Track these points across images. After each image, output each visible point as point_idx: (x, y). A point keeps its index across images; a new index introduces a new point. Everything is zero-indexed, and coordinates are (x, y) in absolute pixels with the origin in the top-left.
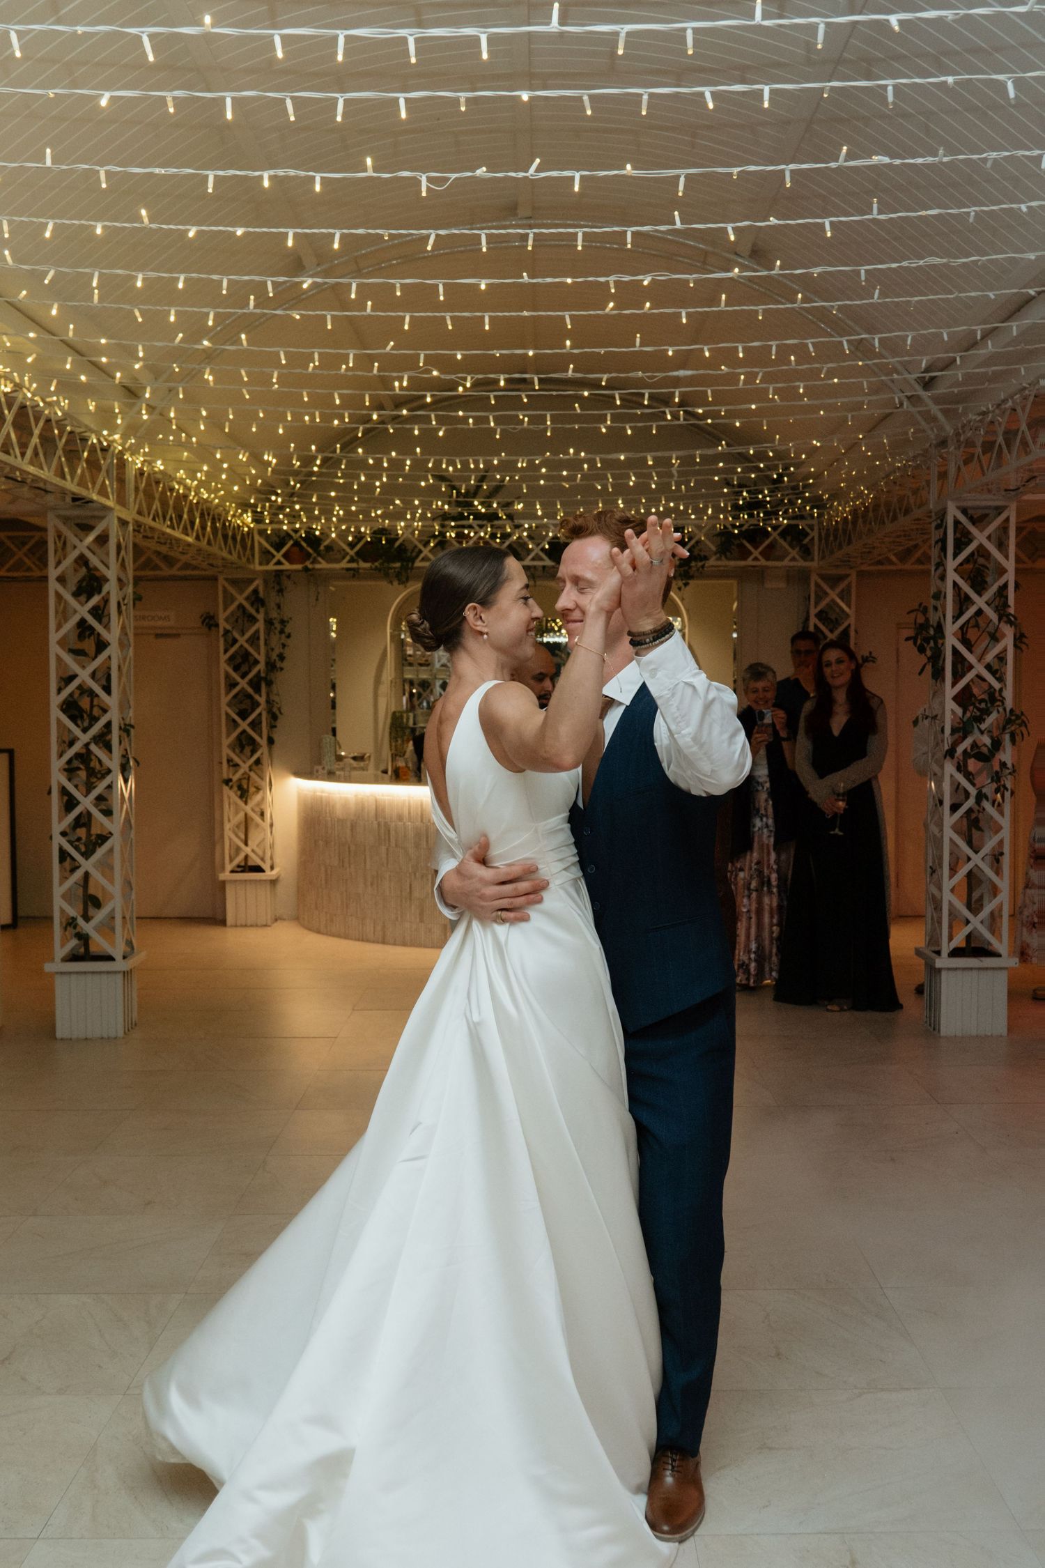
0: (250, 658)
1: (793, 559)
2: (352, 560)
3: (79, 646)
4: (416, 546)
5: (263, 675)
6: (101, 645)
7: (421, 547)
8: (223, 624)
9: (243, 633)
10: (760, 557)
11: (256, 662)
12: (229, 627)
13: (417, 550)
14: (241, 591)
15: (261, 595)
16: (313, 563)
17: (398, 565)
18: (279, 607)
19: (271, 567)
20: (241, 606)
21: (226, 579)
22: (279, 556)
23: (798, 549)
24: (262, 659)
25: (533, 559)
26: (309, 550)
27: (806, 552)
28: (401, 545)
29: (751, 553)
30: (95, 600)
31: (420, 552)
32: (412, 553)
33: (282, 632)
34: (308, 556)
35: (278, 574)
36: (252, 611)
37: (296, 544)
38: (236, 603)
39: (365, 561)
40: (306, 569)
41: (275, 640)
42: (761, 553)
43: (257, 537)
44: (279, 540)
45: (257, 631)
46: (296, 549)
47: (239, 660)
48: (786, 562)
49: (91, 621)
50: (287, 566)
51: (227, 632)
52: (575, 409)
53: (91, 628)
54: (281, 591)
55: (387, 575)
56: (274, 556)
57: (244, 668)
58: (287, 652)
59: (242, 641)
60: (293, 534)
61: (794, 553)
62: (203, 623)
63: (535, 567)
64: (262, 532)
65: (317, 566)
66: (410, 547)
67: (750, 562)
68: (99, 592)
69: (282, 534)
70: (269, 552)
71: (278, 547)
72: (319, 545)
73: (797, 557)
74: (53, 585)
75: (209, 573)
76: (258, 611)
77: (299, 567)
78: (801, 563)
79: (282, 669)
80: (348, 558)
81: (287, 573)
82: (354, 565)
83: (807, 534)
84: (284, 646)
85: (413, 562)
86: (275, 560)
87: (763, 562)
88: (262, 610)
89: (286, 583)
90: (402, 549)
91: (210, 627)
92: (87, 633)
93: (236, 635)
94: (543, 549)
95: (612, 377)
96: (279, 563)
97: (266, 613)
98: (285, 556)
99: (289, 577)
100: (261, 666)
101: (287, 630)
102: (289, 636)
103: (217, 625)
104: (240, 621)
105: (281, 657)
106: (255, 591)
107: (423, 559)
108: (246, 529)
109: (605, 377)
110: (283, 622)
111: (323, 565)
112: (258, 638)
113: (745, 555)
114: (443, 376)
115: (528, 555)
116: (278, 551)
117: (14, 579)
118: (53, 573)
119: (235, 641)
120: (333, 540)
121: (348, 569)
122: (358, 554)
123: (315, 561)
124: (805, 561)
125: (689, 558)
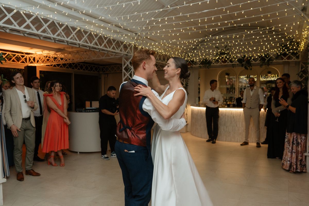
1: (294, 59)
10: (286, 59)
17: (208, 65)
23: (295, 57)
26: (192, 63)
27: (298, 57)
29: (284, 59)
31: (212, 62)
34: (191, 64)
37: (189, 62)
40: (191, 67)
42: (286, 58)
48: (292, 60)
55: (205, 67)
60: (189, 60)
61: (294, 58)
63: (235, 64)
65: (193, 66)
66: (210, 62)
67: (284, 60)
72: (194, 62)
73: (295, 59)
78: (296, 60)
82: (199, 66)
83: (298, 53)
87: (287, 60)
94: (237, 60)
111: (194, 66)
113: (282, 59)
115: (234, 62)
120: (196, 61)
122: (200, 63)
123: (193, 65)
124: (297, 59)
125: (269, 60)
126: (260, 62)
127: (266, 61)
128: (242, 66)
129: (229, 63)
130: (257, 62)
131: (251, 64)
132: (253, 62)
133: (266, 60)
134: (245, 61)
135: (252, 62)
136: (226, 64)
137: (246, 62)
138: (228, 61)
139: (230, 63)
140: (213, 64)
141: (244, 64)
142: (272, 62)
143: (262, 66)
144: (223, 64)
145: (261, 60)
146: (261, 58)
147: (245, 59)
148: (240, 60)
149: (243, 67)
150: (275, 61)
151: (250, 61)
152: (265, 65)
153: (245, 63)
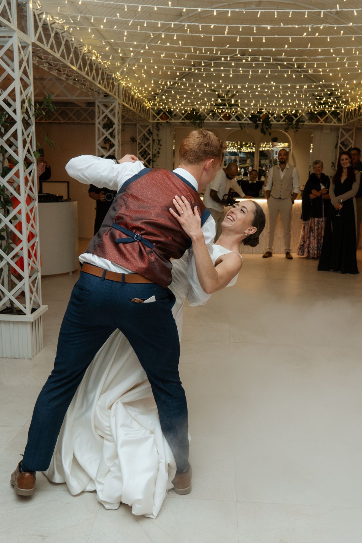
0: (147, 153)
1: (335, 123)
2: (183, 120)
3: (104, 146)
4: (205, 115)
5: (151, 158)
6: (112, 146)
7: (206, 115)
8: (138, 141)
9: (145, 144)
10: (323, 122)
11: (149, 154)
12: (140, 142)
13: (205, 116)
14: (144, 130)
15: (151, 131)
16: (170, 120)
17: (198, 121)
18: (158, 135)
19: (156, 121)
20: (144, 135)
21: (139, 125)
22: (158, 117)
23: (336, 119)
24: (151, 153)
25: (245, 121)
26: (169, 115)
27: (339, 120)
28: (200, 114)
29: (320, 120)
30: (111, 130)
31: (206, 117)
32: (203, 117)
33: (159, 144)
34: (168, 118)
35: (158, 123)
36: (148, 136)
37: (164, 113)
38: (143, 134)
39: (188, 120)
40: (167, 122)
41: (156, 146)
42: (323, 120)
43: (151, 111)
44: (159, 112)
45: (150, 144)
46: (164, 115)
47: (143, 153)
48: (332, 124)
49: (109, 137)
50: (161, 121)
51: (139, 143)
52: (278, 68)
53: (109, 140)
54: (158, 130)
55: (195, 125)
56: (156, 117)
57: (145, 156)
58: (160, 151)
59: (144, 147)
60: (163, 109)
61: (335, 120)
62: (131, 140)
63: (245, 123)
64: (153, 109)
66: (202, 115)
67: (319, 123)
68: (112, 128)
69: (159, 110)
70: (155, 116)
71: (158, 114)
72: (172, 114)
73: (336, 122)
74: (97, 125)
75: (134, 123)
76: (150, 137)
77: (165, 121)
78: (337, 124)
79: (158, 157)
80: (182, 119)
81: (161, 123)
82: (183, 121)
83: (340, 114)
84: (159, 149)
85: (204, 121)
86: (157, 119)
87: (324, 123)
88: (151, 136)
89: (161, 127)
90: (200, 116)
91: (133, 141)
92: (108, 141)
93: (143, 145)
94: (249, 117)
95: (297, 58)
96: (158, 120)
97: (153, 138)
98: (160, 117)
99: (161, 125)
100: (151, 156)
101: (160, 143)
102: (161, 145)
103: (136, 141)
104: (144, 140)
105: (158, 153)
106: (149, 130)
107: (207, 120)
108: (148, 108)
109: (294, 58)
110: (159, 140)
111: (173, 121)
112: (150, 146)
113: (318, 120)
114: (241, 57)
115: (243, 119)
116: (158, 115)
117: (68, 123)
118: (97, 121)
119: (142, 147)
120: (177, 112)
121: (181, 123)
122: (185, 117)
123: (171, 120)
124: (339, 123)
125: (298, 121)
126: (286, 124)
127: (294, 123)
128: (257, 126)
129: (235, 120)
130: (281, 122)
131: (271, 125)
132: (273, 121)
133: (294, 120)
134: (261, 120)
135: (271, 123)
136: (230, 121)
137: (263, 122)
138: (234, 117)
139: (237, 121)
140: (208, 120)
141: (259, 125)
142: (303, 125)
143: (288, 129)
144: (224, 121)
145: (287, 121)
146: (286, 116)
147: (261, 116)
148: (254, 118)
149: (259, 129)
150: (306, 123)
151: (270, 120)
152: (293, 128)
153: (261, 122)
